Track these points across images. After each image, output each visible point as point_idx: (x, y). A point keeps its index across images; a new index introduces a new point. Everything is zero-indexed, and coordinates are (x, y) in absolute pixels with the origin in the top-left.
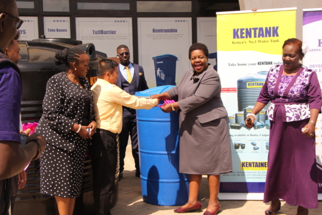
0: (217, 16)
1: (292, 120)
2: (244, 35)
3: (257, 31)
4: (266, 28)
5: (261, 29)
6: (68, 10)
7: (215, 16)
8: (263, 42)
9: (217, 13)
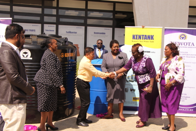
0: (126, 28)
1: (142, 83)
2: (138, 38)
3: (144, 36)
4: (148, 36)
5: (146, 36)
6: (55, 22)
7: (125, 28)
8: (146, 42)
9: (125, 27)
